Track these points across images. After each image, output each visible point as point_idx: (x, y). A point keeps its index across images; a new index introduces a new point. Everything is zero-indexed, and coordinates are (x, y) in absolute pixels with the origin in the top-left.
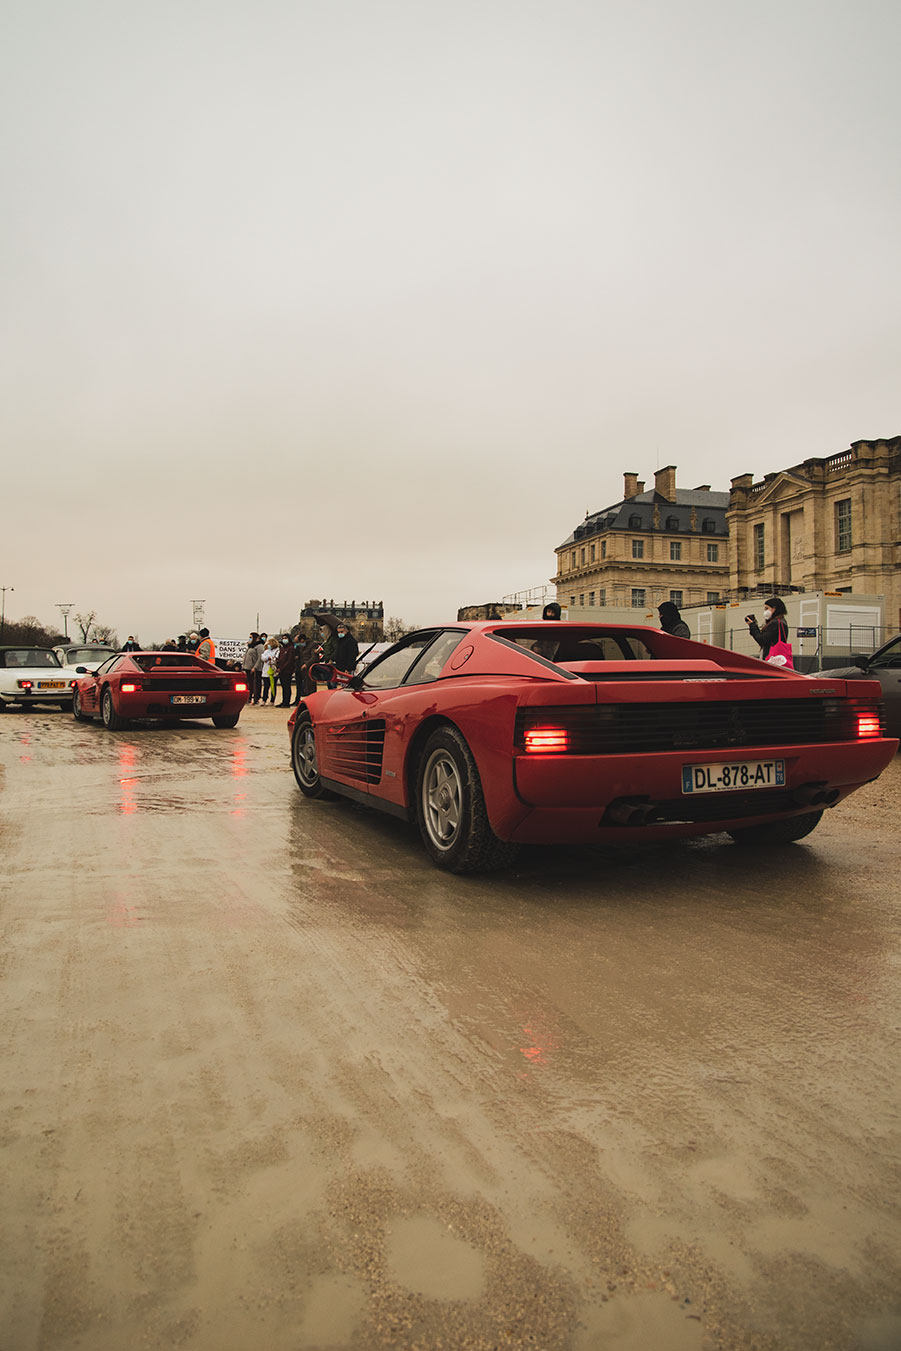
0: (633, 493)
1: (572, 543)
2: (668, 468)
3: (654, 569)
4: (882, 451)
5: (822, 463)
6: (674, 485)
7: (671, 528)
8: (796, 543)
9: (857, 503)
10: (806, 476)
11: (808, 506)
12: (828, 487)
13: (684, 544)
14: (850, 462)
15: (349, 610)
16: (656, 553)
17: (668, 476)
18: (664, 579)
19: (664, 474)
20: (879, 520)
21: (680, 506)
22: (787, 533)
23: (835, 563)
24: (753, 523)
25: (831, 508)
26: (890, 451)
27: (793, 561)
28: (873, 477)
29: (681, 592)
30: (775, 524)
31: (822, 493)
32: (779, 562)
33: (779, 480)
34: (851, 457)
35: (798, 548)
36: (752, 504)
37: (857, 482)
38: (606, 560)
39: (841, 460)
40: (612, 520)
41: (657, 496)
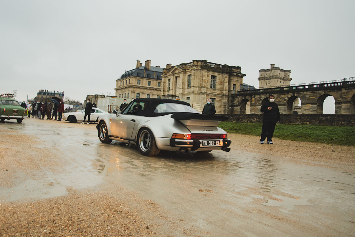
0: (139, 66)
1: (121, 79)
2: (149, 60)
3: (143, 88)
4: (200, 63)
5: (186, 64)
6: (150, 65)
7: (148, 77)
8: (178, 85)
9: (193, 76)
10: (181, 68)
11: (181, 75)
12: (186, 71)
13: (152, 81)
14: (192, 65)
15: (53, 93)
16: (144, 83)
17: (149, 62)
18: (146, 91)
19: (147, 62)
20: (198, 81)
21: (151, 71)
22: (176, 82)
23: (187, 91)
24: (168, 78)
25: (187, 76)
26: (202, 63)
27: (177, 89)
28: (197, 69)
29: (150, 95)
30: (173, 79)
32: (174, 89)
33: (175, 68)
34: (192, 64)
35: (179, 86)
36: (168, 73)
37: (193, 70)
38: (130, 84)
39: (190, 64)
40: (132, 73)
41: (145, 68)
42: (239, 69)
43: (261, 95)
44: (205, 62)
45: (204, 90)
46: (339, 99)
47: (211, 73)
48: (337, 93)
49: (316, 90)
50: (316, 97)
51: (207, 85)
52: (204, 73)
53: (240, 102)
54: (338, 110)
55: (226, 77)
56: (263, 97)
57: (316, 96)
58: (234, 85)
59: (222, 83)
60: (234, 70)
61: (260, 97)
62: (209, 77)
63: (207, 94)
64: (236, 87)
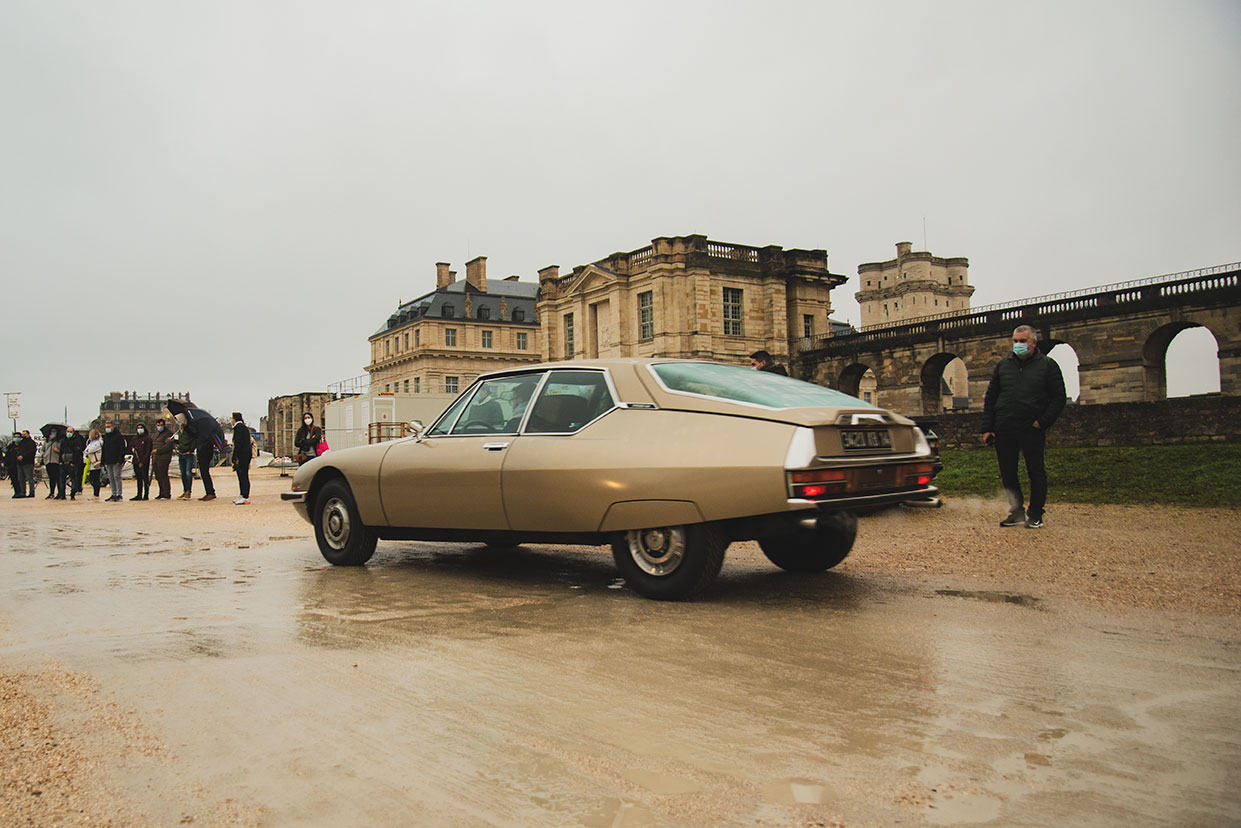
0: (445, 283)
1: (385, 332)
2: (478, 259)
3: (467, 357)
4: (679, 248)
5: (626, 257)
6: (485, 275)
7: (482, 317)
8: (603, 332)
9: (658, 295)
10: (612, 269)
11: (614, 297)
12: (631, 279)
13: (495, 332)
14: (651, 257)
15: (153, 402)
16: (468, 341)
17: (479, 266)
18: (477, 367)
19: (475, 265)
20: (677, 312)
21: (491, 296)
22: (595, 322)
23: (640, 352)
24: (564, 313)
25: (634, 299)
26: (686, 248)
27: (600, 349)
28: (671, 271)
30: (583, 314)
31: (627, 286)
32: (588, 350)
33: (587, 273)
34: (650, 253)
35: (605, 336)
36: (562, 295)
37: (657, 275)
38: (420, 348)
39: (644, 254)
40: (425, 309)
41: (468, 286)
42: (820, 259)
43: (916, 346)
44: (699, 241)
45: (701, 343)
46: (1235, 335)
47: (723, 282)
48: (1225, 315)
49: (1136, 312)
50: (1136, 339)
51: (714, 324)
52: (697, 283)
53: (836, 377)
54: (1234, 376)
55: (778, 291)
56: (925, 352)
57: (1138, 331)
58: (808, 318)
59: (765, 315)
60: (805, 263)
61: (913, 353)
62: (717, 297)
63: (715, 356)
64: (816, 325)
